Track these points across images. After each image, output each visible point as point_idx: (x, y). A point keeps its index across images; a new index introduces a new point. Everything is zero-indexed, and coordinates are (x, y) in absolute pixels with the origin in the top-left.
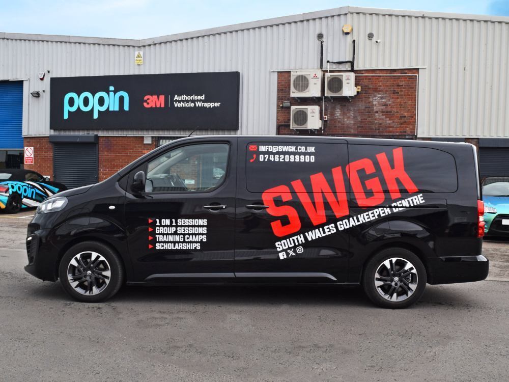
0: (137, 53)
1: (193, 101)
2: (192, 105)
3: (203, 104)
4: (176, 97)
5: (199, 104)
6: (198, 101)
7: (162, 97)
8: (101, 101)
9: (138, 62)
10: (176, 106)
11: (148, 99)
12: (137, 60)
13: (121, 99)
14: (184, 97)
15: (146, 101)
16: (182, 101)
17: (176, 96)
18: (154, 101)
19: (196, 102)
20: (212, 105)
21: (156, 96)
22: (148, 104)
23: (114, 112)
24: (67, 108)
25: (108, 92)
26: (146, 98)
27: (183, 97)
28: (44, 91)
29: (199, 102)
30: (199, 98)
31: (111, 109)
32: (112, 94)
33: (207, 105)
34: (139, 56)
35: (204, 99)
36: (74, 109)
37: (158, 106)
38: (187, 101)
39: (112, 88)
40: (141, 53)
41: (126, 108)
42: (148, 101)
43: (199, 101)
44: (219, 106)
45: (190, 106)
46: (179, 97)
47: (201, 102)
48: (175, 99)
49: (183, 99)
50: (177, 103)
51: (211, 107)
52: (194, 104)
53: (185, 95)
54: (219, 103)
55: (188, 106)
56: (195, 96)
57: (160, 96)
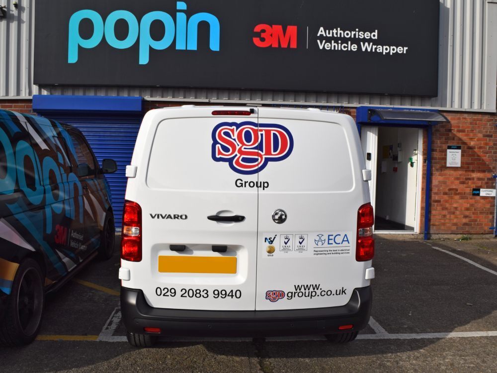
1: (355, 41)
2: (354, 47)
3: (374, 47)
4: (321, 31)
5: (366, 47)
6: (364, 40)
7: (292, 30)
8: (157, 30)
10: (321, 47)
11: (263, 31)
13: (204, 27)
14: (337, 32)
15: (258, 35)
17: (322, 29)
18: (274, 36)
19: (362, 43)
20: (393, 50)
21: (280, 27)
22: (263, 40)
23: (186, 52)
24: (75, 40)
25: (173, 13)
26: (257, 29)
27: (335, 31)
29: (366, 44)
30: (367, 35)
31: (180, 46)
32: (181, 17)
33: (382, 49)
35: (376, 38)
36: (93, 43)
37: (284, 45)
38: (344, 40)
41: (215, 45)
42: (263, 35)
43: (368, 41)
44: (405, 52)
45: (349, 49)
46: (327, 31)
47: (371, 44)
48: (318, 35)
49: (335, 36)
50: (324, 41)
51: (391, 54)
52: (356, 47)
53: (339, 29)
54: (406, 48)
55: (346, 49)
56: (359, 32)
57: (289, 27)
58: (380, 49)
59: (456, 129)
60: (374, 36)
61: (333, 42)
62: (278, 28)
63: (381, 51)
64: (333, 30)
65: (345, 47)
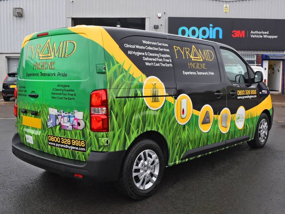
0: (225, 5)
1: (262, 35)
2: (261, 37)
3: (267, 36)
4: (252, 32)
5: (265, 36)
6: (265, 34)
7: (243, 32)
8: (204, 33)
9: (226, 10)
10: (252, 37)
11: (235, 32)
12: (225, 10)
14: (257, 32)
15: (233, 33)
16: (255, 34)
17: (252, 31)
18: (238, 34)
20: (273, 37)
21: (240, 31)
22: (235, 35)
25: (209, 27)
26: (233, 32)
27: (256, 32)
28: (161, 25)
29: (265, 35)
30: (265, 33)
31: (211, 37)
32: (211, 29)
33: (270, 37)
34: (226, 7)
35: (268, 33)
37: (241, 36)
38: (259, 34)
39: (211, 25)
40: (228, 6)
41: (221, 37)
43: (266, 35)
44: (277, 38)
46: (254, 32)
50: (253, 35)
54: (277, 36)
55: (259, 37)
56: (263, 32)
57: (242, 31)
58: (269, 37)
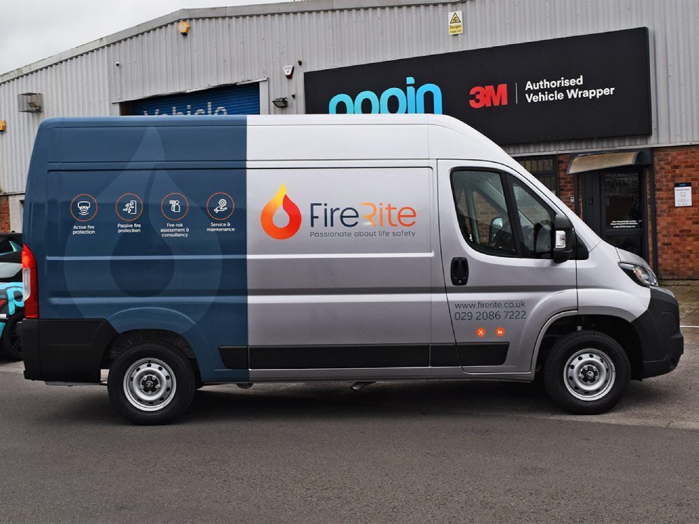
0: (451, 15)
1: (562, 89)
2: (560, 96)
3: (580, 93)
4: (529, 86)
5: (572, 94)
6: (570, 88)
7: (503, 88)
9: (455, 29)
10: (529, 101)
11: (478, 93)
12: (452, 27)
13: (429, 97)
14: (544, 84)
15: (473, 97)
16: (539, 92)
17: (529, 83)
18: (488, 96)
19: (567, 91)
20: (599, 93)
21: (492, 87)
22: (478, 101)
25: (404, 88)
26: (472, 92)
27: (541, 83)
28: (294, 96)
29: (572, 91)
30: (573, 82)
32: (410, 90)
33: (588, 94)
34: (455, 20)
35: (581, 83)
37: (496, 104)
38: (551, 91)
39: (410, 80)
40: (459, 14)
42: (477, 97)
43: (574, 88)
44: (612, 93)
45: (556, 99)
46: (534, 84)
47: (577, 90)
48: (526, 89)
49: (542, 87)
50: (532, 95)
51: (598, 97)
52: (563, 95)
53: (545, 80)
54: (612, 89)
55: (553, 99)
56: (564, 80)
57: (499, 86)
58: (586, 94)
59: (683, 165)
60: (579, 81)
61: (540, 93)
62: (490, 88)
63: (587, 96)
64: (539, 82)
65: (551, 97)
